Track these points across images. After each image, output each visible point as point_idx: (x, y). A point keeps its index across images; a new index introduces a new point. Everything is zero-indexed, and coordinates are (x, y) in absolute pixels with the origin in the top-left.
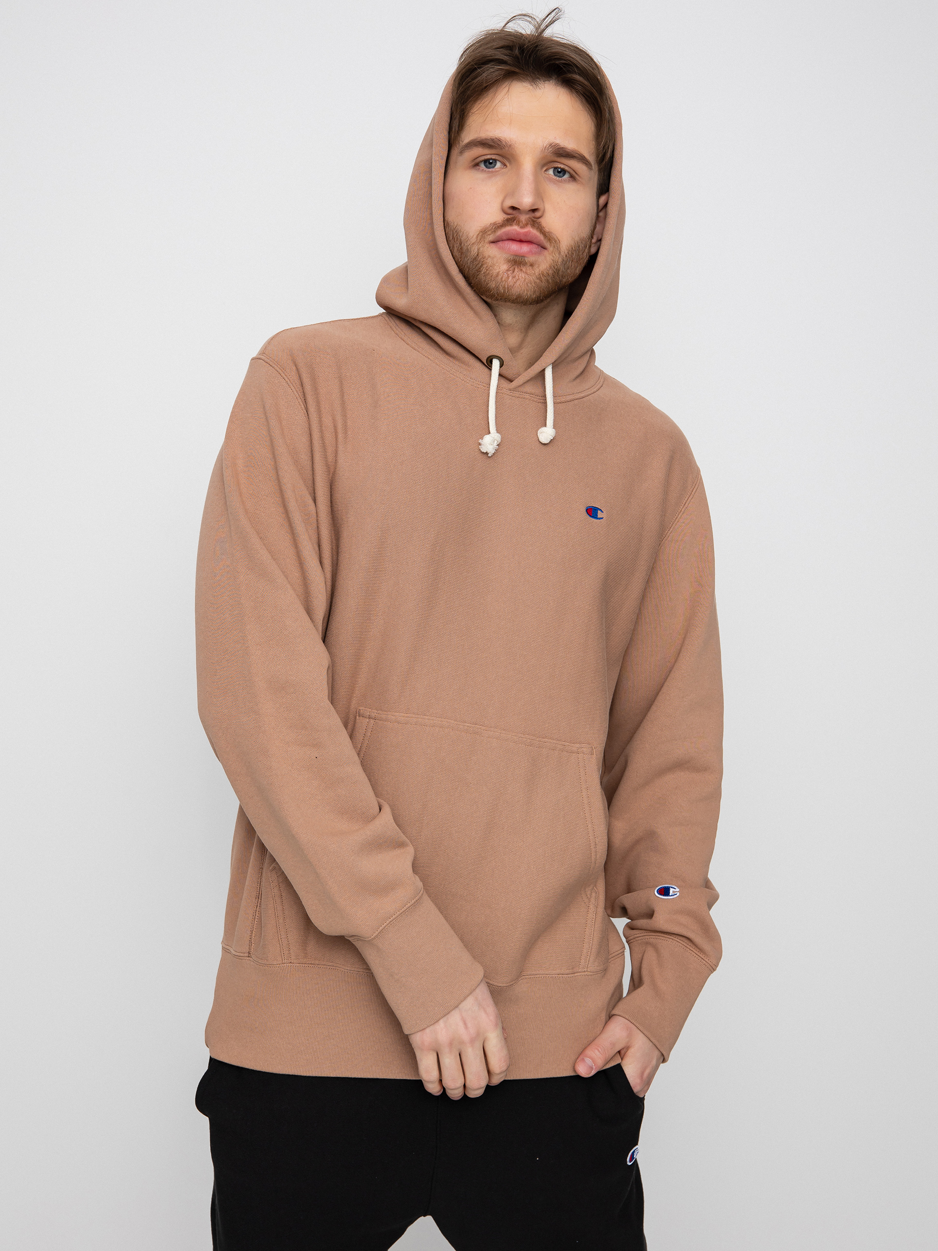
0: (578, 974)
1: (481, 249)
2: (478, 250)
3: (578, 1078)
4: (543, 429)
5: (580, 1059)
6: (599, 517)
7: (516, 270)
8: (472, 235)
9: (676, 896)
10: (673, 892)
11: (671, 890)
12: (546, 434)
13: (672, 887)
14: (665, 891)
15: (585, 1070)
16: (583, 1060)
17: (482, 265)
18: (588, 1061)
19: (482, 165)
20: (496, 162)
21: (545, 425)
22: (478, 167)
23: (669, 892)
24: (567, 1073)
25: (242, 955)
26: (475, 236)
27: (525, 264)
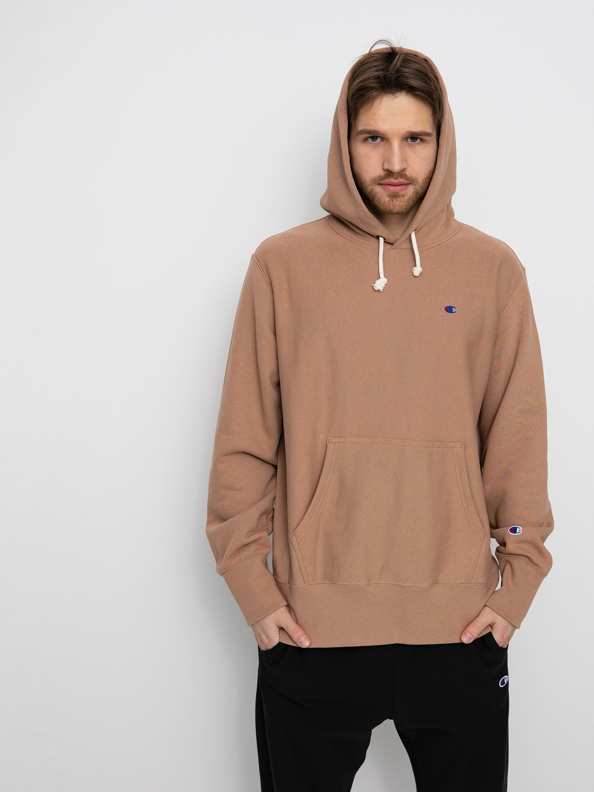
0: (472, 584)
1: (374, 188)
2: (372, 188)
3: (462, 644)
4: (415, 268)
5: (463, 633)
6: (453, 311)
7: (394, 201)
8: (368, 180)
9: (520, 533)
10: (519, 530)
11: (518, 529)
12: (417, 271)
13: (518, 528)
14: (514, 530)
15: (466, 640)
16: (465, 633)
17: (375, 197)
18: (469, 635)
19: (370, 140)
20: (377, 138)
21: (416, 266)
22: (367, 141)
23: (516, 531)
24: (457, 641)
25: (285, 582)
26: (369, 181)
27: (399, 196)
